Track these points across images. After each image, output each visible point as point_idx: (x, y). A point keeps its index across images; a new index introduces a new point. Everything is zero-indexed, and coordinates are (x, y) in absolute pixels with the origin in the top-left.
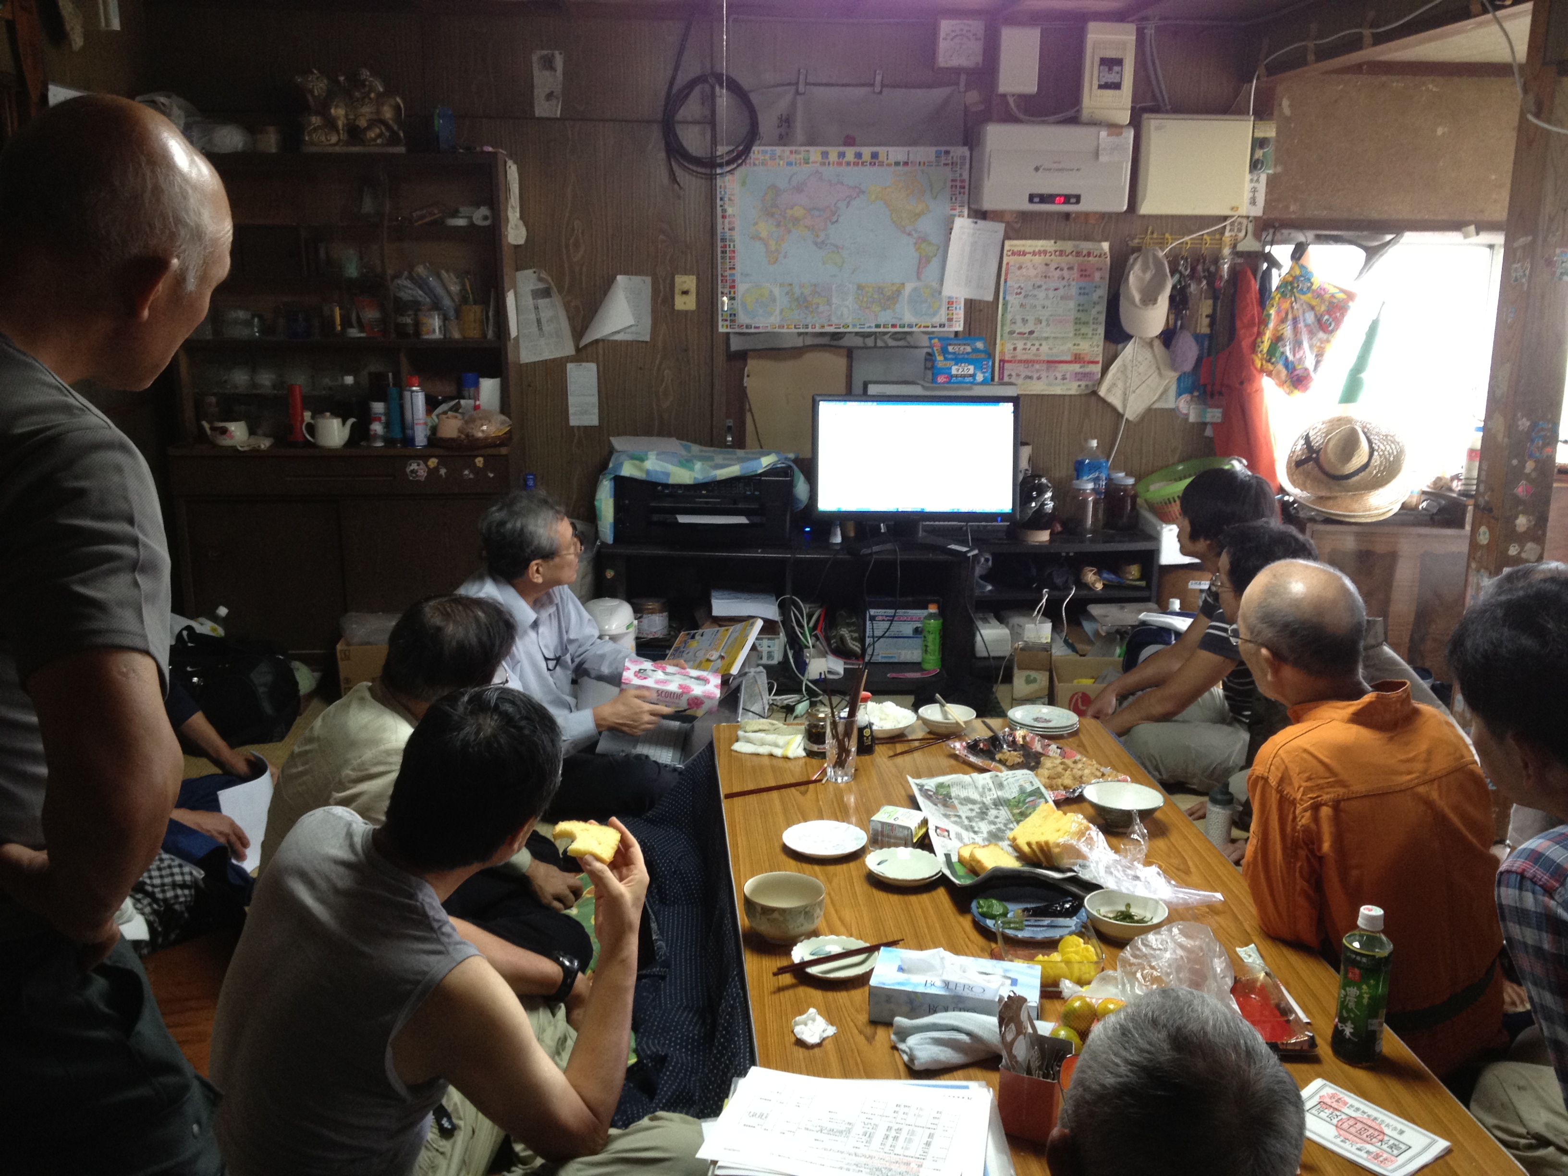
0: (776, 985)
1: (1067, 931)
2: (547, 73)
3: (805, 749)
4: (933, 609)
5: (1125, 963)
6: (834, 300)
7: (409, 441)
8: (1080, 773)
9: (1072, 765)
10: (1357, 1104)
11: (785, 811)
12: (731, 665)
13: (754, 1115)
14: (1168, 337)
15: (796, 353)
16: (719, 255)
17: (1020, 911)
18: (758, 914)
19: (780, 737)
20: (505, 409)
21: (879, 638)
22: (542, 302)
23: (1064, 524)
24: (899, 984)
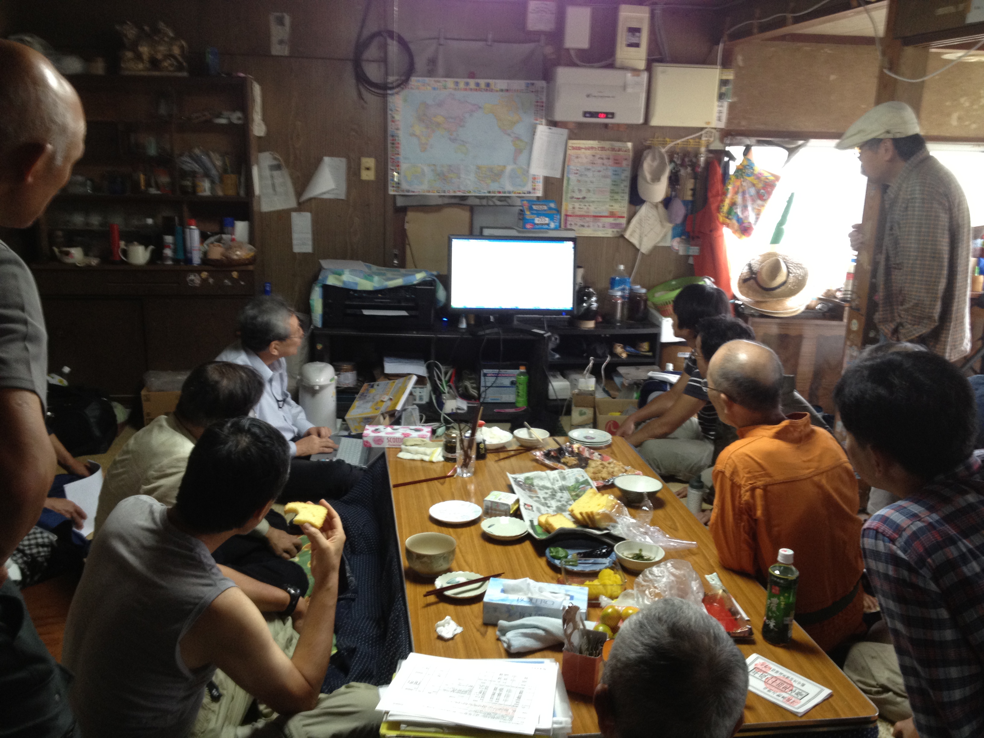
0: (425, 602)
1: (604, 566)
2: (279, 27)
3: (443, 457)
4: (522, 369)
5: (639, 585)
6: (463, 176)
7: (189, 261)
8: (612, 470)
9: (607, 465)
10: (777, 669)
11: (431, 495)
12: (396, 404)
13: (412, 683)
14: (667, 202)
15: (438, 208)
16: (389, 145)
17: (575, 555)
18: (414, 559)
19: (428, 449)
20: (252, 241)
21: (489, 387)
22: (276, 173)
23: (603, 317)
24: (502, 600)
